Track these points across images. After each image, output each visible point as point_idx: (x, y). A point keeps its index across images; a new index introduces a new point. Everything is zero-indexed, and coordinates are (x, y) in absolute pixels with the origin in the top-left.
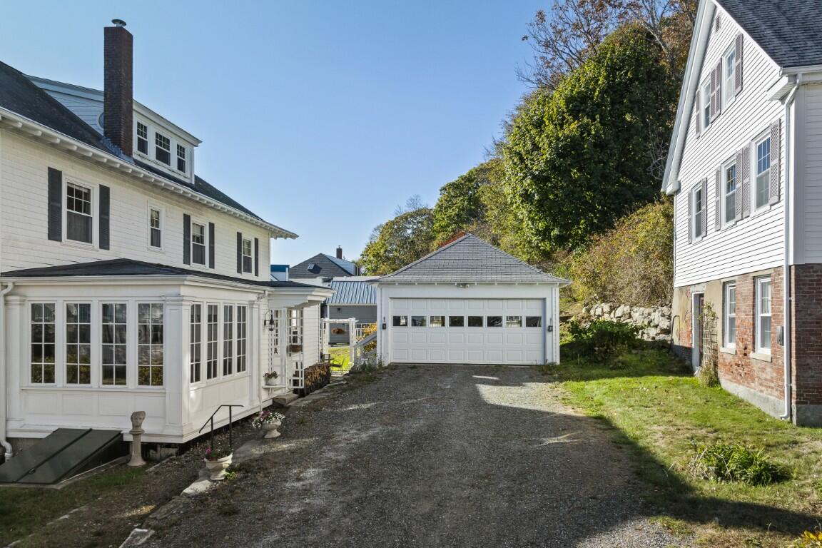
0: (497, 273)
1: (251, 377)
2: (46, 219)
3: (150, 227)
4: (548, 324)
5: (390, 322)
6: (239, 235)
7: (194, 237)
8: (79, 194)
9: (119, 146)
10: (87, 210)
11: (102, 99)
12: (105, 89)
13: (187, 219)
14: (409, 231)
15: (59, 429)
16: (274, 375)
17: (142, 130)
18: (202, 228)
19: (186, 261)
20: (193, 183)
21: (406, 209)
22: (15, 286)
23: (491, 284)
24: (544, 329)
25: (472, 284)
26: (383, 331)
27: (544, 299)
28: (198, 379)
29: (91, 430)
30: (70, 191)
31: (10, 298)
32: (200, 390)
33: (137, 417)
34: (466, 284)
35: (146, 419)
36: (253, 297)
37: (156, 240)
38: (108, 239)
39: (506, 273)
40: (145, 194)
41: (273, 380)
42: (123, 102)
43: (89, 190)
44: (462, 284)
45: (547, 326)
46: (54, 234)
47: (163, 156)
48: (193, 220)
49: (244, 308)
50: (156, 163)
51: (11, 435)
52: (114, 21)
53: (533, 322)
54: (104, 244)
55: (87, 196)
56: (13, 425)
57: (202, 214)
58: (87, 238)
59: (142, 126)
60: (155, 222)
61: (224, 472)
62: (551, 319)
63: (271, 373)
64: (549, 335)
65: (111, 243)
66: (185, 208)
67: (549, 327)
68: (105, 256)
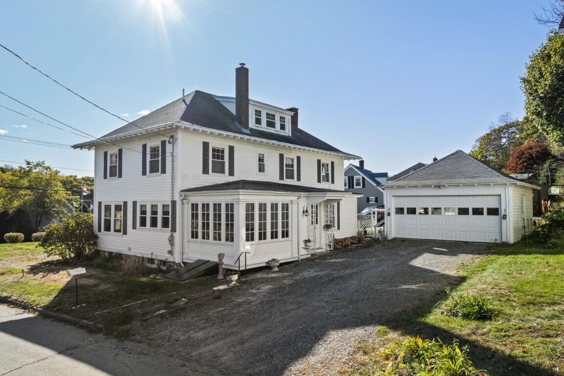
0: (466, 177)
1: (292, 241)
2: (202, 165)
3: (258, 162)
4: (503, 213)
5: (393, 212)
6: (319, 161)
7: (286, 164)
8: (218, 151)
9: (241, 124)
10: (223, 158)
11: (235, 101)
12: (236, 96)
13: (281, 156)
14: (504, 140)
15: (199, 260)
16: (309, 241)
17: (258, 113)
18: (293, 160)
19: (281, 178)
20: (291, 135)
21: (498, 124)
22: (185, 196)
23: (457, 186)
24: (501, 218)
25: (444, 186)
26: (388, 217)
27: (500, 195)
28: (253, 239)
29: (209, 261)
30: (214, 150)
31: (184, 201)
32: (254, 246)
33: (221, 256)
34: (440, 186)
35: (225, 257)
36: (294, 198)
37: (261, 169)
38: (234, 171)
39: (473, 177)
40: (256, 146)
41: (308, 244)
42: (243, 103)
43: (224, 149)
44: (437, 186)
45: (502, 215)
46: (205, 171)
47: (271, 124)
48: (285, 156)
49: (288, 204)
50: (267, 129)
51: (184, 261)
52: (240, 64)
53: (493, 212)
54: (231, 173)
55: (223, 152)
56: (185, 256)
57: (292, 152)
58: (223, 172)
59: (258, 111)
60: (261, 160)
61: (234, 283)
62: (505, 210)
63: (307, 239)
64: (504, 222)
65: (235, 173)
66: (280, 150)
67: (504, 215)
68: (231, 179)
